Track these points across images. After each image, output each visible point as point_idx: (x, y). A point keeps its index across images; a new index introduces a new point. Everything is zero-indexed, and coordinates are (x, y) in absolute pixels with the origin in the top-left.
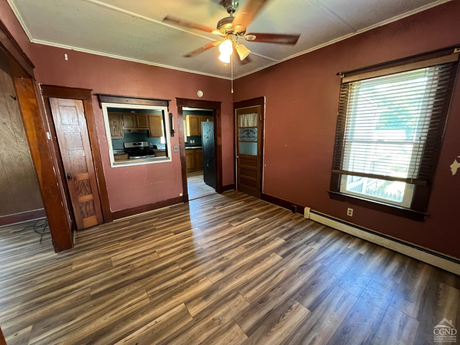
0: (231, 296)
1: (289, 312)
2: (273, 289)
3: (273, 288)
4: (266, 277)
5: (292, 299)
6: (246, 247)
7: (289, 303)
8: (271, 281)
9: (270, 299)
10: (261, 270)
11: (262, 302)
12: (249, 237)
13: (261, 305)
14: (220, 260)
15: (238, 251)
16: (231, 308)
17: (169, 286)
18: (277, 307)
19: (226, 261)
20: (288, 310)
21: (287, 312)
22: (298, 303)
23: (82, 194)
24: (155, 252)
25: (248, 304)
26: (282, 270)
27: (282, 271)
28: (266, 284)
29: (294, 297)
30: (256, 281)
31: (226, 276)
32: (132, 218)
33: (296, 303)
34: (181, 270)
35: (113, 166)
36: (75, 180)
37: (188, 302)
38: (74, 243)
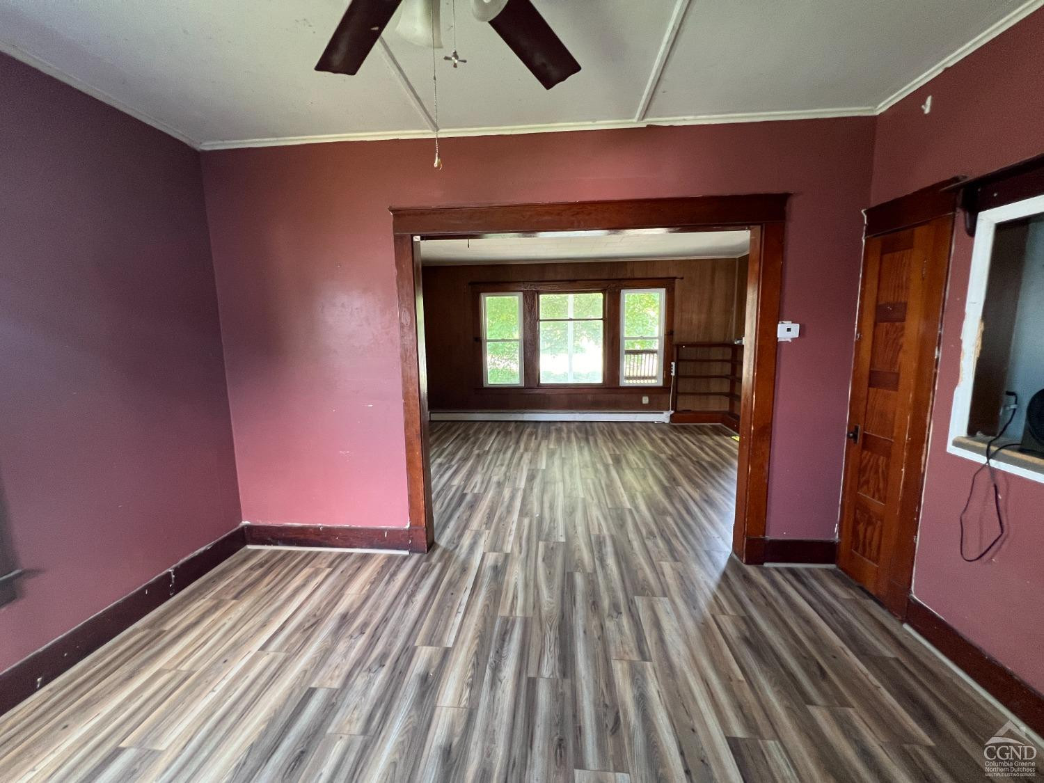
11: (297, 759)
13: (299, 751)
16: (363, 699)
17: (506, 644)
23: (868, 488)
25: (330, 730)
34: (532, 675)
35: (951, 449)
36: (865, 446)
37: (446, 653)
38: (766, 565)
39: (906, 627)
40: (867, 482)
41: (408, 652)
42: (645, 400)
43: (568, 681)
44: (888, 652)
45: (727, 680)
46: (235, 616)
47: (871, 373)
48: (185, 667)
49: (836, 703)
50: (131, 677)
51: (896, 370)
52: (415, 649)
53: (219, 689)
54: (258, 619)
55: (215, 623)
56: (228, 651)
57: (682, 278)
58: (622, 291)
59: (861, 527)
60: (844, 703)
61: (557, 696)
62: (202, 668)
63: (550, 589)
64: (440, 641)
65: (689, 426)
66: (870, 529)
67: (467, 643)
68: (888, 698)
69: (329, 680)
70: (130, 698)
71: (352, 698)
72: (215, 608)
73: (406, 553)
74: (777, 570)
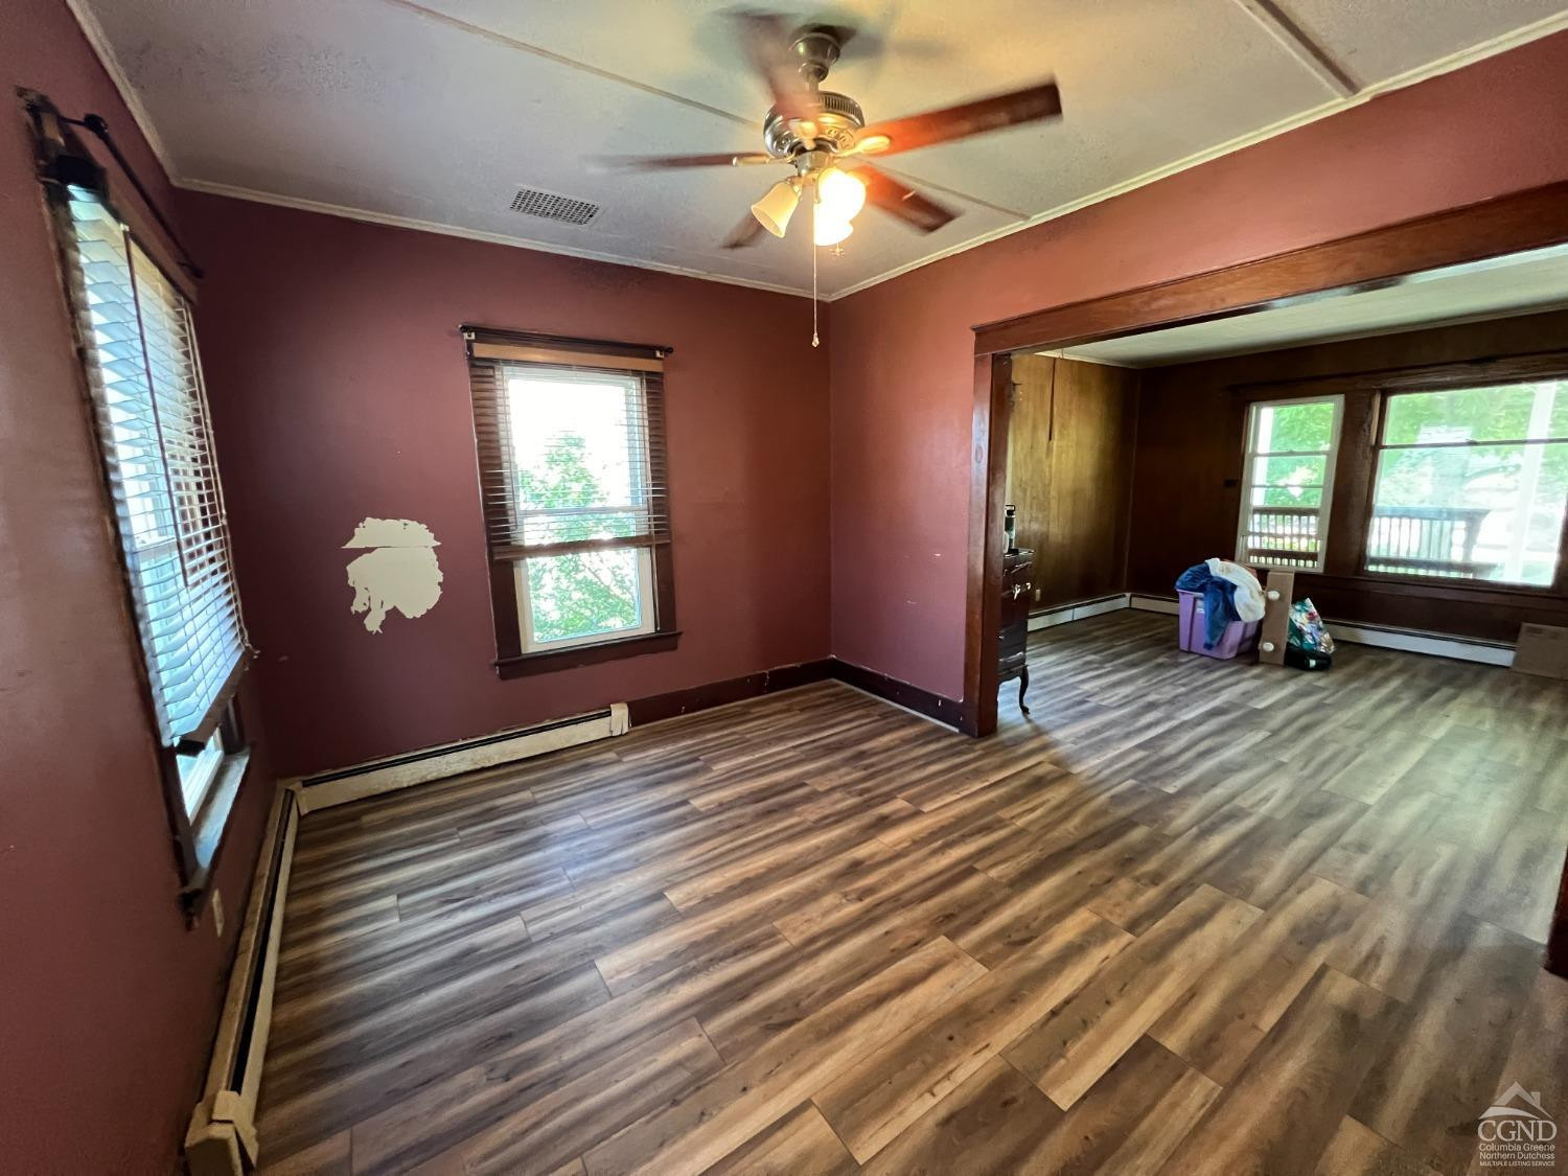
4: (744, 846)
6: (771, 937)
8: (732, 841)
10: (747, 861)
11: (773, 812)
14: (868, 892)
15: (807, 921)
19: (848, 889)
24: (1133, 926)
25: (800, 809)
30: (770, 841)
31: (846, 850)
34: (978, 866)
37: (917, 814)
41: (888, 797)
43: (1008, 891)
46: (792, 721)
48: (748, 736)
50: (722, 728)
52: (895, 798)
53: (757, 756)
54: (806, 729)
55: (779, 720)
56: (773, 739)
61: (986, 891)
62: (756, 741)
63: (1086, 822)
64: (921, 803)
69: (821, 784)
70: (717, 738)
71: (825, 801)
72: (788, 710)
73: (957, 730)
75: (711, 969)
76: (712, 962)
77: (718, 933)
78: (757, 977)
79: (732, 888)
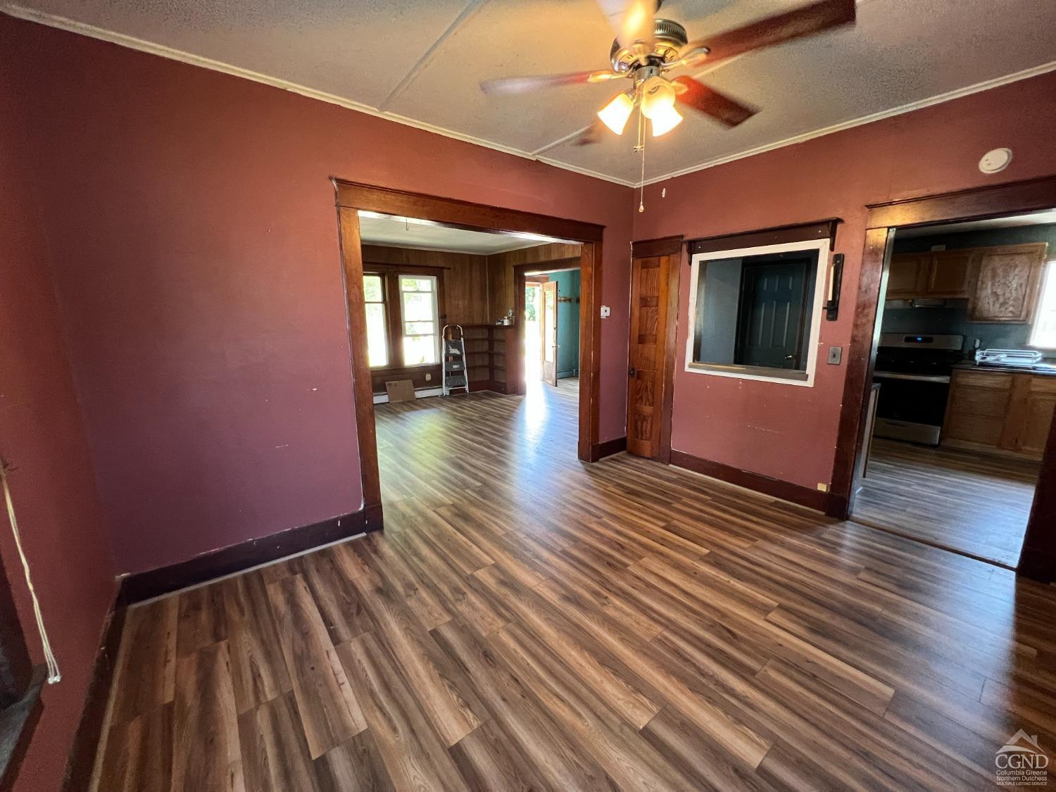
0: (503, 611)
1: (458, 701)
2: (516, 680)
3: (518, 679)
5: (487, 716)
6: (662, 641)
7: (478, 706)
9: (491, 670)
11: (486, 656)
12: (721, 651)
13: (480, 654)
14: (596, 594)
15: (638, 623)
16: (480, 612)
18: (473, 680)
20: (462, 698)
21: (459, 696)
22: (475, 724)
23: (642, 401)
25: (484, 634)
26: (584, 715)
27: (579, 715)
28: (531, 668)
29: (493, 721)
30: (541, 652)
32: (690, 476)
33: (476, 722)
35: (687, 369)
36: (638, 378)
38: (601, 460)
39: (671, 465)
40: (641, 398)
42: (428, 377)
44: (675, 477)
45: (639, 510)
46: (249, 647)
47: (640, 336)
49: (678, 500)
51: (654, 333)
57: (449, 269)
58: (400, 276)
59: (639, 424)
60: (680, 499)
65: (478, 394)
66: (645, 423)
67: (503, 556)
68: (689, 491)
69: (436, 620)
71: (470, 615)
73: (364, 535)
74: (606, 461)
75: (711, 674)
76: (703, 674)
77: (673, 675)
78: (703, 647)
79: (616, 673)
